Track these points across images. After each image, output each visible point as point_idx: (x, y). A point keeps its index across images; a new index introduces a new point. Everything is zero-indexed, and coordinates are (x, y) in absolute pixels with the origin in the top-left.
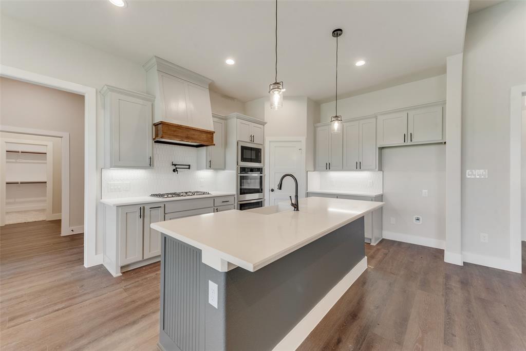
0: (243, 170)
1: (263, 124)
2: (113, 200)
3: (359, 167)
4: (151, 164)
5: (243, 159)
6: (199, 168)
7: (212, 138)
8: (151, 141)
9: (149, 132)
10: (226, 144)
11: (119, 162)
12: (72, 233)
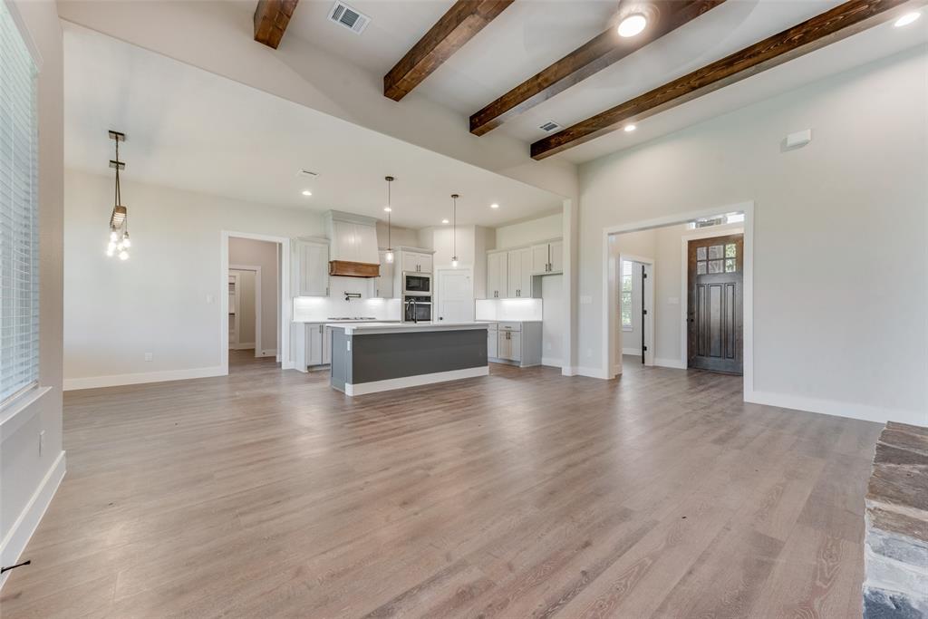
0: (408, 298)
1: (432, 253)
2: (300, 319)
3: (518, 294)
4: (328, 294)
5: (409, 288)
6: (369, 297)
7: (378, 270)
8: (328, 275)
9: (326, 268)
10: (393, 274)
11: (306, 291)
12: (263, 356)
